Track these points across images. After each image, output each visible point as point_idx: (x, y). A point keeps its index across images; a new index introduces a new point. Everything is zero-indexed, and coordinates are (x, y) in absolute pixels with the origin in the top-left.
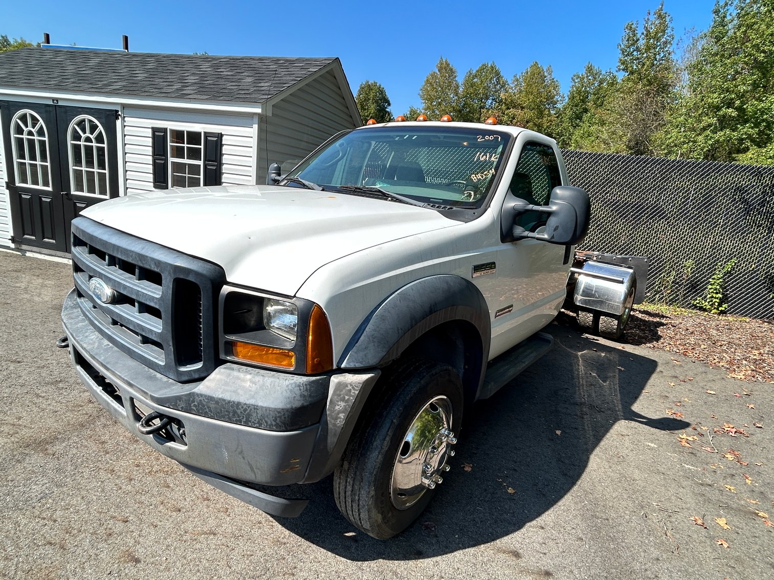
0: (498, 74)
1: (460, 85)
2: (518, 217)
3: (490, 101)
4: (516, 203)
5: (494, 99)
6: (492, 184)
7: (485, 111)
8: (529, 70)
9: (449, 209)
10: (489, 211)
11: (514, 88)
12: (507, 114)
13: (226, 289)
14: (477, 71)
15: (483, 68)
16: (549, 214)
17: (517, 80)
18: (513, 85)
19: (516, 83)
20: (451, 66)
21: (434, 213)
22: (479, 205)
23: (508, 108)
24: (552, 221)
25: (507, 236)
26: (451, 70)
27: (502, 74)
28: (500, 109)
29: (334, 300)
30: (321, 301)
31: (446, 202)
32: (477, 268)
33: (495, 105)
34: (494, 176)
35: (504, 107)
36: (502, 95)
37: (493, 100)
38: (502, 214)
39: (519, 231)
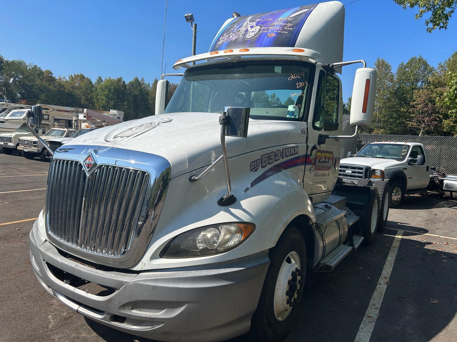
0: (425, 64)
1: (395, 75)
2: (411, 161)
3: (420, 83)
4: (410, 158)
5: (424, 82)
6: (406, 155)
7: (416, 91)
8: (451, 58)
9: (398, 160)
10: (405, 160)
11: (440, 73)
12: (435, 92)
13: (371, 169)
14: (408, 64)
15: (412, 61)
16: (417, 160)
17: (442, 67)
18: (439, 71)
19: (441, 69)
20: (386, 63)
21: (395, 160)
22: (403, 159)
23: (436, 88)
24: (417, 161)
25: (409, 164)
26: (387, 65)
27: (428, 63)
28: (429, 88)
29: (385, 170)
30: (383, 170)
31: (397, 159)
32: (403, 169)
33: (425, 86)
34: (406, 154)
35: (432, 87)
36: (430, 79)
37: (422, 82)
38: (408, 160)
39: (411, 163)
